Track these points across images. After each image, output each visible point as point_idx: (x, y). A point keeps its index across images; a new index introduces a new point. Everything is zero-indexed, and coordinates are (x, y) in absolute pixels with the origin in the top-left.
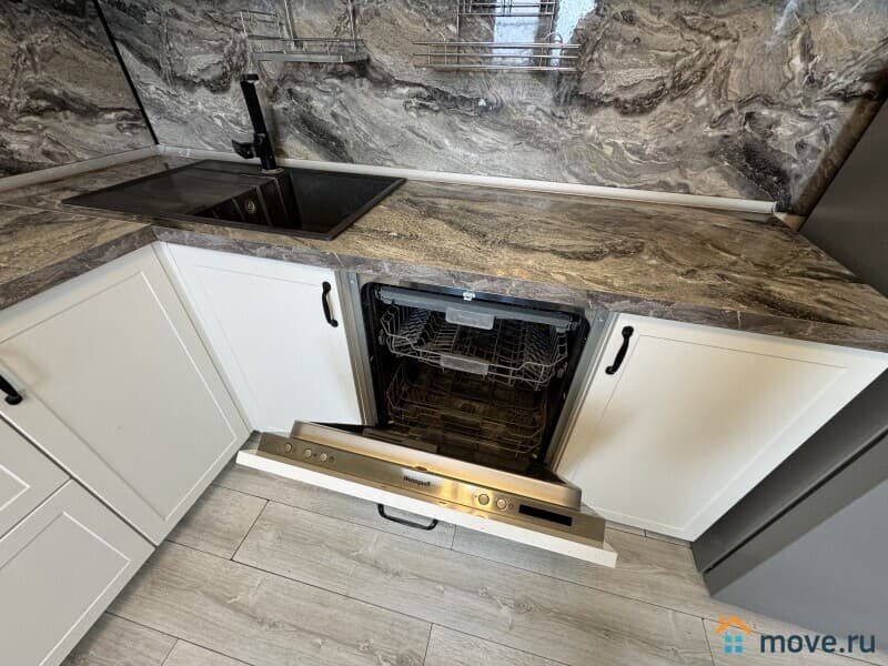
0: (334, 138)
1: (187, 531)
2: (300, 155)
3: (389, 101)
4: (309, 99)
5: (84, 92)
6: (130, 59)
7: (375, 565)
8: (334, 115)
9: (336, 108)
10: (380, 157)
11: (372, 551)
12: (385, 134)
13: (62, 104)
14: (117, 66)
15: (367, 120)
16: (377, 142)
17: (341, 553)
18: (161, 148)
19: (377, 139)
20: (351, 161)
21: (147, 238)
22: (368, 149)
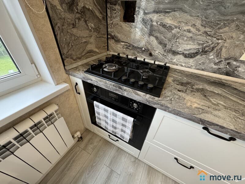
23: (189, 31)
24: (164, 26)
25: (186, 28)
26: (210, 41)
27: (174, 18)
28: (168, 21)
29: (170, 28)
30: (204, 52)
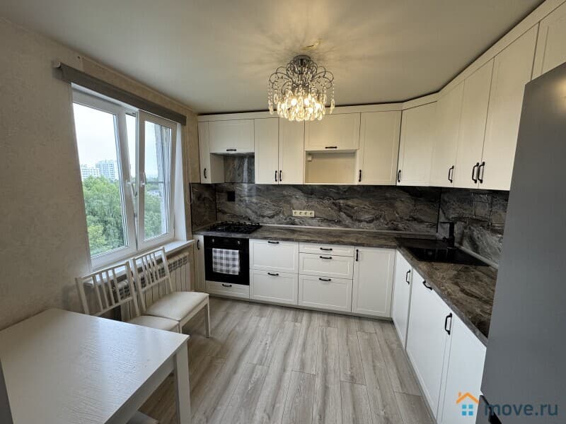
0: (476, 244)
1: (357, 321)
2: (466, 246)
3: (495, 238)
4: (474, 231)
5: (423, 218)
6: (441, 211)
7: (374, 366)
8: (478, 238)
9: (479, 236)
10: (487, 255)
11: (378, 364)
12: (491, 247)
13: (415, 219)
14: (437, 213)
15: (487, 242)
16: (488, 250)
17: (372, 356)
18: (437, 234)
19: (488, 249)
20: (479, 253)
21: (394, 248)
22: (485, 252)
23: (364, 208)
24: (348, 206)
25: (363, 206)
26: (378, 212)
27: (353, 202)
28: (350, 203)
29: (353, 207)
30: (377, 219)
